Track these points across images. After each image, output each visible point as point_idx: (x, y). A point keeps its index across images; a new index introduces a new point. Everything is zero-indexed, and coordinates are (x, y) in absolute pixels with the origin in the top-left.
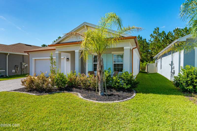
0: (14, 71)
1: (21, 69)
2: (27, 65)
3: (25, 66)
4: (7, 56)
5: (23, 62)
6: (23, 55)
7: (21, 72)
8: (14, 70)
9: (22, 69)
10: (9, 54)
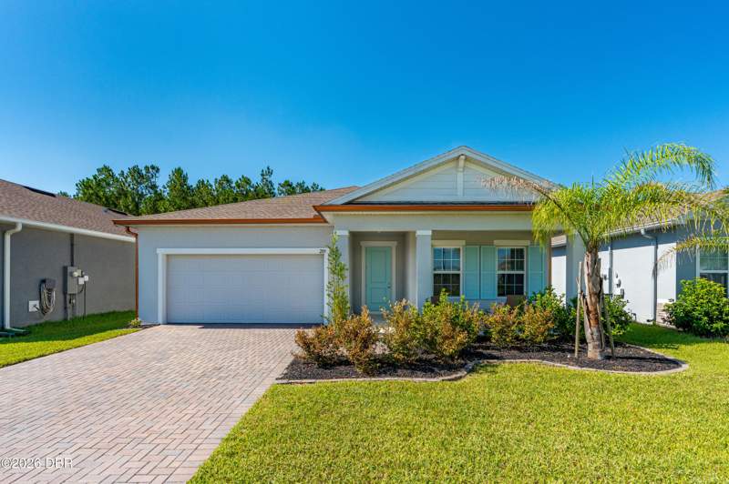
0: (33, 305)
1: (65, 293)
2: (86, 278)
3: (81, 281)
4: (8, 238)
5: (72, 265)
6: (72, 235)
7: (66, 308)
8: (37, 302)
9: (68, 297)
10: (19, 228)
